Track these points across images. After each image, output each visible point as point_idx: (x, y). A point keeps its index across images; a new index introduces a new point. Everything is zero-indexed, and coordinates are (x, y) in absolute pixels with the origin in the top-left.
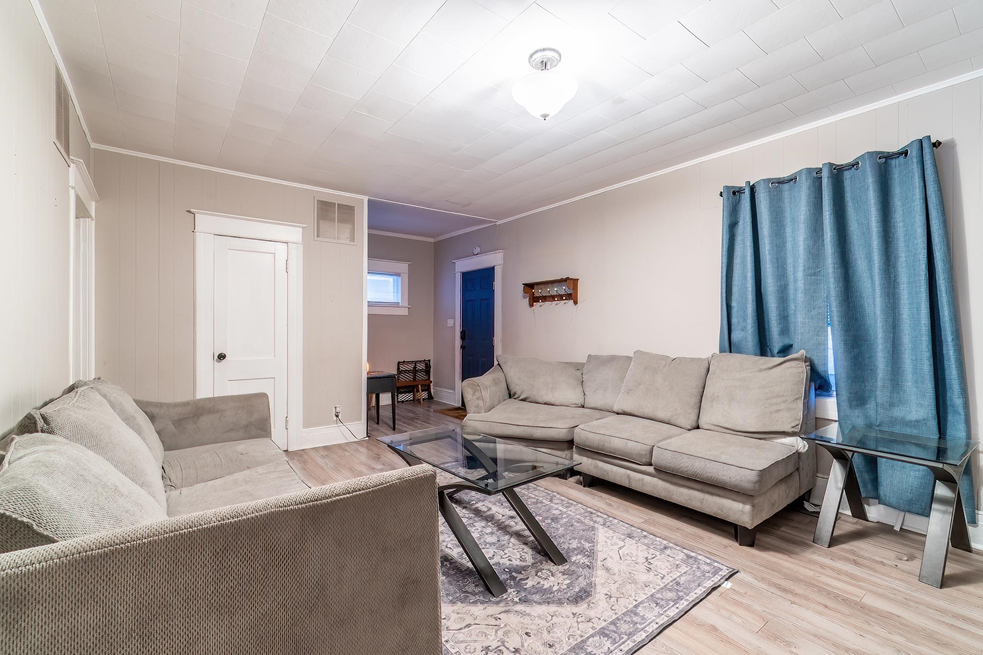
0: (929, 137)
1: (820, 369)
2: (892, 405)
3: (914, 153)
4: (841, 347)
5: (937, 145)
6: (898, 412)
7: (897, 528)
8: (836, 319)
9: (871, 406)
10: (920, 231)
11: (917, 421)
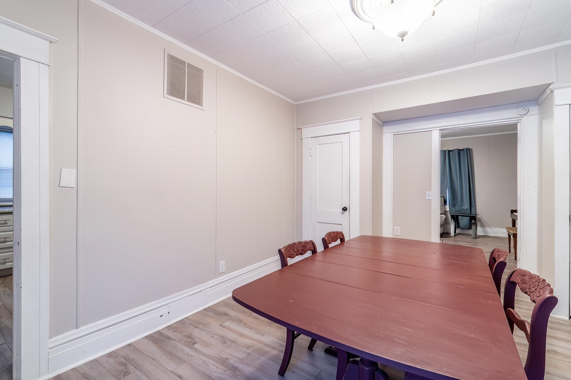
0: (468, 148)
1: (445, 199)
2: (461, 206)
3: (465, 150)
4: (450, 193)
5: (470, 149)
6: (463, 208)
7: (462, 234)
8: (449, 186)
9: (457, 207)
10: (467, 168)
11: (466, 209)
